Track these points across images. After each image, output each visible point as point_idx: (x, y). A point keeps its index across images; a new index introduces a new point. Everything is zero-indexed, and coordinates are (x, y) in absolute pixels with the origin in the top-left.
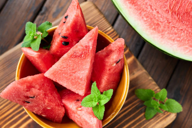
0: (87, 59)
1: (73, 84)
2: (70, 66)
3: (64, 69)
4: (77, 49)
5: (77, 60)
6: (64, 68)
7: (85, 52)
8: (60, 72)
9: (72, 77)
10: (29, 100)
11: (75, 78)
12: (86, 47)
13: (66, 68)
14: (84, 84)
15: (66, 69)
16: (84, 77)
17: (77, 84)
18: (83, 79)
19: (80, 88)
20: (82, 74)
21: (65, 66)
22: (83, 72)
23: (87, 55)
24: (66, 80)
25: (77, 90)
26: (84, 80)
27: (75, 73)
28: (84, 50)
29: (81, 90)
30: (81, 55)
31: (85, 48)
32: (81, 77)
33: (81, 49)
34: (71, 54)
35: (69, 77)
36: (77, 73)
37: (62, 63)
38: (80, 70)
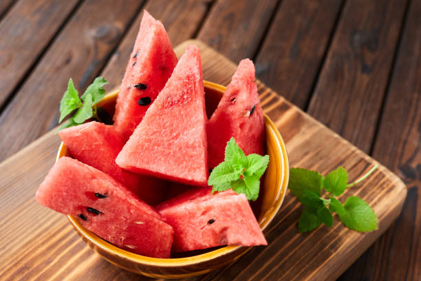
0: (196, 101)
1: (178, 162)
2: (164, 125)
3: (154, 137)
4: (172, 88)
5: (176, 109)
6: (154, 133)
7: (188, 90)
8: (146, 144)
9: (174, 148)
10: (97, 204)
11: (180, 149)
12: (188, 77)
13: (157, 132)
14: (200, 154)
15: (158, 134)
16: (197, 140)
17: (187, 158)
18: (197, 145)
19: (195, 166)
20: (192, 134)
21: (155, 130)
22: (194, 130)
23: (194, 92)
24: (163, 159)
25: (189, 171)
26: (199, 147)
27: (177, 137)
28: (185, 85)
29: (198, 169)
30: (182, 97)
31: (187, 81)
32: (190, 143)
33: (179, 86)
34: (162, 100)
35: (167, 151)
36: (181, 136)
37: (148, 125)
38: (185, 129)
